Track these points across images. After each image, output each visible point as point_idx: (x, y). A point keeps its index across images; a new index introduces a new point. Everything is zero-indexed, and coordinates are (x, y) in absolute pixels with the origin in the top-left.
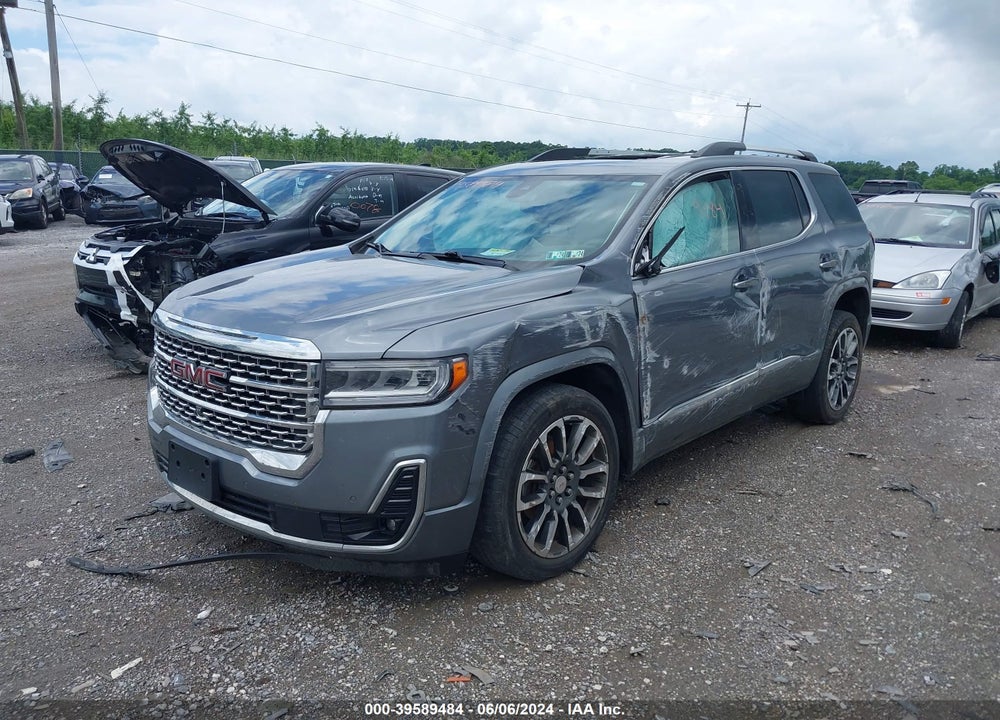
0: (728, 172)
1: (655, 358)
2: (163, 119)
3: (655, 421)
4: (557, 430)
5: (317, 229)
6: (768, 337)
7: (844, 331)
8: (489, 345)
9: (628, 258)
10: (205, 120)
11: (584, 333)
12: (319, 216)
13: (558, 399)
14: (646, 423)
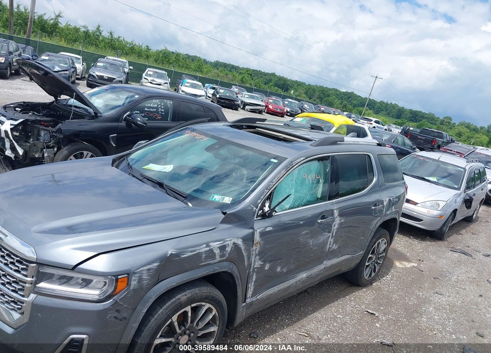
0: (329, 156)
1: (261, 265)
2: (88, 30)
3: (254, 299)
4: (186, 313)
5: (123, 124)
6: (333, 247)
7: (380, 240)
8: (146, 268)
9: (255, 208)
10: (108, 34)
11: (215, 255)
12: (126, 117)
13: (189, 295)
14: (248, 301)
